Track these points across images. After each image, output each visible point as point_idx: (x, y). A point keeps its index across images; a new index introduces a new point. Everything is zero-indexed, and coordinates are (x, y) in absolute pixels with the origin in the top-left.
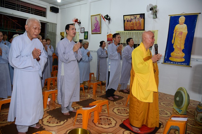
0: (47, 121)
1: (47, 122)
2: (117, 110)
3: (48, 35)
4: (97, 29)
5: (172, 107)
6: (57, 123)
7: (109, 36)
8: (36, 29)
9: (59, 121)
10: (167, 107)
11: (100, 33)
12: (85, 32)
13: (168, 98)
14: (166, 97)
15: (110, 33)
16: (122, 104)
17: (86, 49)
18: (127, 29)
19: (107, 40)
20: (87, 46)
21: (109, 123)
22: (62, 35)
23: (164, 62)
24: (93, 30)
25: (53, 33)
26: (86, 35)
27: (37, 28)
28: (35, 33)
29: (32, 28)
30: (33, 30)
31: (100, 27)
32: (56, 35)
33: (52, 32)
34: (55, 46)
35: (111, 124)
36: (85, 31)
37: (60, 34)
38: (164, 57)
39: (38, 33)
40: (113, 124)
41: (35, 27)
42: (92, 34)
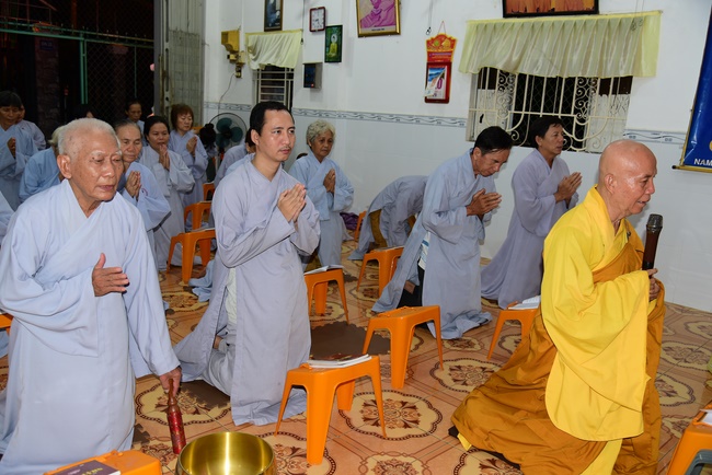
0: (157, 402)
1: (159, 406)
2: (451, 370)
3: (166, 45)
4: (383, 14)
5: (704, 367)
6: (197, 412)
7: (437, 43)
8: (101, 161)
9: (203, 405)
10: (683, 364)
11: (395, 33)
12: (327, 29)
13: (693, 327)
14: (686, 324)
15: (442, 32)
16: (477, 347)
17: (321, 159)
18: (515, 11)
19: (428, 64)
20: (326, 145)
21: (408, 418)
22: (230, 42)
23: (686, 163)
24: (362, 16)
25: (188, 34)
26: (334, 40)
27: (107, 159)
28: (103, 181)
29: (86, 162)
30: (93, 170)
31: (393, 5)
32: (203, 44)
33: (184, 29)
34: (202, 93)
35: (416, 422)
36: (329, 24)
37: (219, 38)
38: (684, 137)
39: (115, 176)
40: (425, 425)
41: (96, 154)
42: (360, 36)
